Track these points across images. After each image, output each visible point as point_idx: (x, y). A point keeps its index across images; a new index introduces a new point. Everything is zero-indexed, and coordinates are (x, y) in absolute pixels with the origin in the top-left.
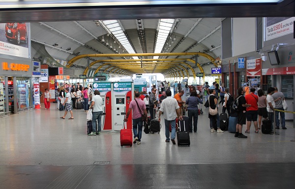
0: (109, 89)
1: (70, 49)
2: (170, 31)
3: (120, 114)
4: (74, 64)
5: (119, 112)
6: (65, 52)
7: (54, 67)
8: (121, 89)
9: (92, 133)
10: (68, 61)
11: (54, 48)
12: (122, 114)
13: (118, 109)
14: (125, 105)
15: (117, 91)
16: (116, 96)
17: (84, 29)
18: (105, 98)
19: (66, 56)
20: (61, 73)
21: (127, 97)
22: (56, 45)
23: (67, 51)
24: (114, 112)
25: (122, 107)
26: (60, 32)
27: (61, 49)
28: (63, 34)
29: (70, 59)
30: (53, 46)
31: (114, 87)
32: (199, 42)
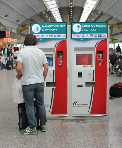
0: (63, 36)
1: (19, 21)
2: (93, 8)
3: (84, 85)
4: (22, 33)
5: (82, 81)
6: (15, 23)
7: (2, 30)
8: (86, 36)
9: (28, 130)
10: (18, 31)
11: (6, 19)
12: (88, 84)
13: (80, 74)
14: (93, 67)
15: (78, 40)
16: (76, 49)
17: (29, 3)
18: (54, 54)
19: (16, 27)
20: (8, 35)
21: (98, 52)
22: (7, 16)
23: (16, 23)
24: (72, 81)
25: (89, 70)
26: (9, 4)
27: (11, 20)
28: (11, 6)
29: (19, 29)
30: (4, 17)
31: (72, 32)
32: (114, 17)
